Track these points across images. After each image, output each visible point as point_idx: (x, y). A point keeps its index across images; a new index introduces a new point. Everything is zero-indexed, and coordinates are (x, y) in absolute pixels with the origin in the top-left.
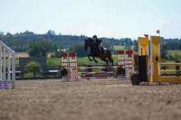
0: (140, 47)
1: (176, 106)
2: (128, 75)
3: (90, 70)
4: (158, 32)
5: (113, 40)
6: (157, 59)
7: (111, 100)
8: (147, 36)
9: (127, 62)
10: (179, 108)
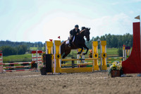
0: (47, 48)
1: (69, 89)
2: (39, 68)
3: (12, 65)
4: (59, 37)
5: (29, 43)
6: (58, 56)
7: (25, 86)
8: (51, 40)
9: (38, 59)
10: (71, 90)
